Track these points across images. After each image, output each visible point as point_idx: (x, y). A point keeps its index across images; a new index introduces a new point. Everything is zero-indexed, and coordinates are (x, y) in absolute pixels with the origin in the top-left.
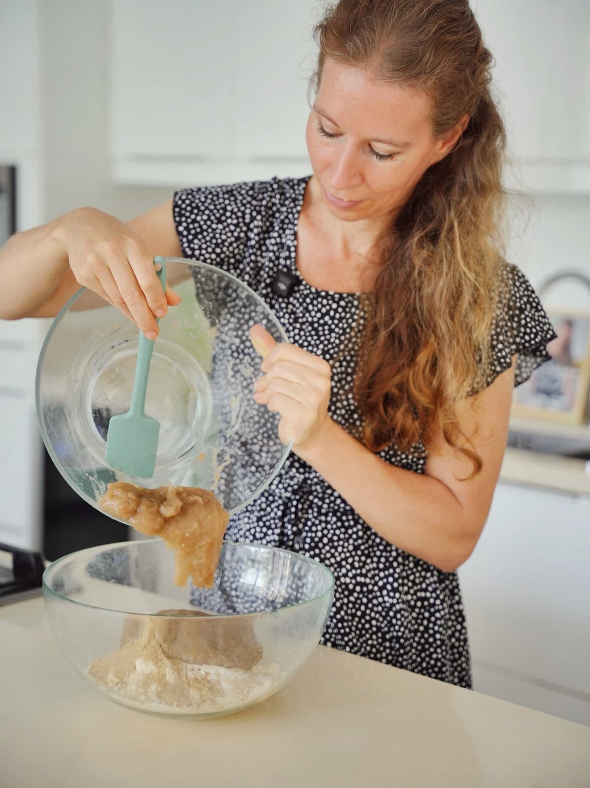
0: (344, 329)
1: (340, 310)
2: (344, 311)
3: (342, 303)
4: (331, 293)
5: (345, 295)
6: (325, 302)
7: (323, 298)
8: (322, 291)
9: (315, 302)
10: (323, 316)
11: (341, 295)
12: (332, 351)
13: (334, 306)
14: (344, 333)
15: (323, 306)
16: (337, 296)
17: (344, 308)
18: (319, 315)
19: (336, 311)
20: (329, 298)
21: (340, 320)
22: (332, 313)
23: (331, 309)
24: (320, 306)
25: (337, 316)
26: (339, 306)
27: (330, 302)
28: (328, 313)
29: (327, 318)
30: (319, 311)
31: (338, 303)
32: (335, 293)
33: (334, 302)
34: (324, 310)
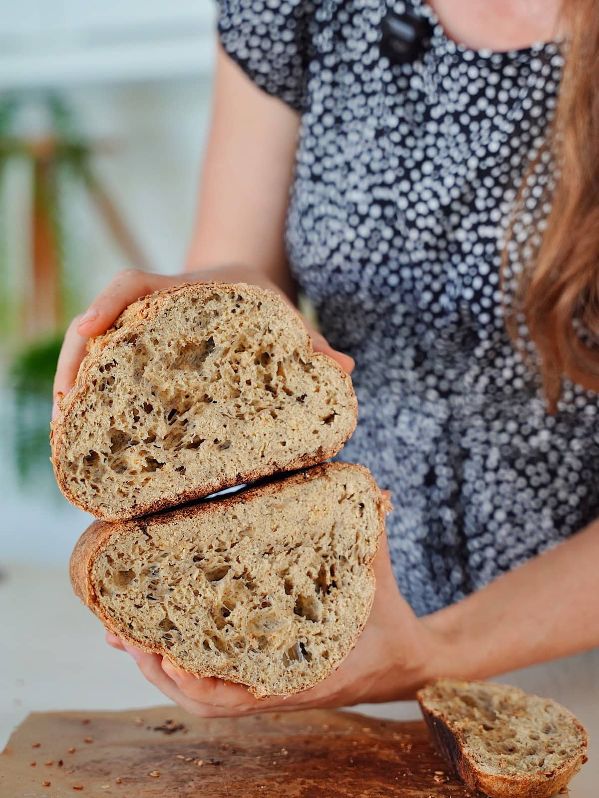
0: (516, 123)
1: (507, 84)
2: (515, 84)
3: (510, 71)
4: (485, 54)
5: (512, 55)
6: (473, 72)
7: (470, 64)
8: (468, 49)
9: (455, 73)
10: (473, 100)
11: (504, 55)
12: (496, 172)
13: (494, 79)
14: (518, 132)
15: (471, 80)
16: (497, 60)
17: (514, 80)
18: (464, 99)
19: (498, 87)
20: (481, 64)
21: (510, 103)
22: (490, 92)
23: (487, 84)
24: (464, 81)
25: (503, 96)
26: (503, 77)
27: (485, 72)
28: (482, 93)
29: (482, 103)
30: (464, 90)
31: (500, 72)
32: (494, 54)
33: (492, 70)
34: (473, 89)
